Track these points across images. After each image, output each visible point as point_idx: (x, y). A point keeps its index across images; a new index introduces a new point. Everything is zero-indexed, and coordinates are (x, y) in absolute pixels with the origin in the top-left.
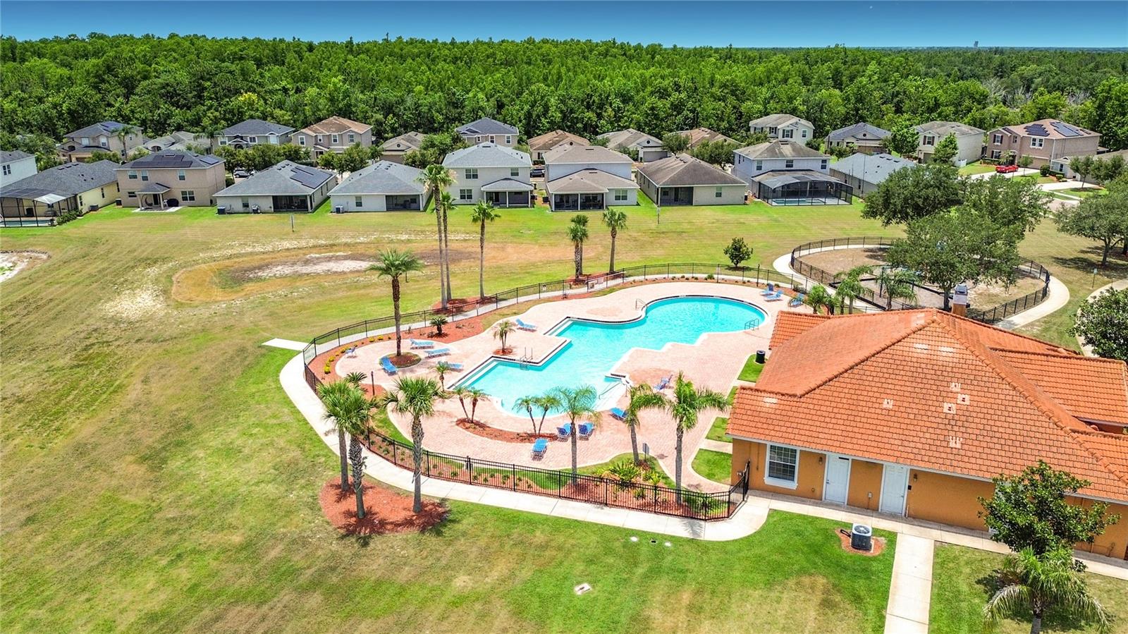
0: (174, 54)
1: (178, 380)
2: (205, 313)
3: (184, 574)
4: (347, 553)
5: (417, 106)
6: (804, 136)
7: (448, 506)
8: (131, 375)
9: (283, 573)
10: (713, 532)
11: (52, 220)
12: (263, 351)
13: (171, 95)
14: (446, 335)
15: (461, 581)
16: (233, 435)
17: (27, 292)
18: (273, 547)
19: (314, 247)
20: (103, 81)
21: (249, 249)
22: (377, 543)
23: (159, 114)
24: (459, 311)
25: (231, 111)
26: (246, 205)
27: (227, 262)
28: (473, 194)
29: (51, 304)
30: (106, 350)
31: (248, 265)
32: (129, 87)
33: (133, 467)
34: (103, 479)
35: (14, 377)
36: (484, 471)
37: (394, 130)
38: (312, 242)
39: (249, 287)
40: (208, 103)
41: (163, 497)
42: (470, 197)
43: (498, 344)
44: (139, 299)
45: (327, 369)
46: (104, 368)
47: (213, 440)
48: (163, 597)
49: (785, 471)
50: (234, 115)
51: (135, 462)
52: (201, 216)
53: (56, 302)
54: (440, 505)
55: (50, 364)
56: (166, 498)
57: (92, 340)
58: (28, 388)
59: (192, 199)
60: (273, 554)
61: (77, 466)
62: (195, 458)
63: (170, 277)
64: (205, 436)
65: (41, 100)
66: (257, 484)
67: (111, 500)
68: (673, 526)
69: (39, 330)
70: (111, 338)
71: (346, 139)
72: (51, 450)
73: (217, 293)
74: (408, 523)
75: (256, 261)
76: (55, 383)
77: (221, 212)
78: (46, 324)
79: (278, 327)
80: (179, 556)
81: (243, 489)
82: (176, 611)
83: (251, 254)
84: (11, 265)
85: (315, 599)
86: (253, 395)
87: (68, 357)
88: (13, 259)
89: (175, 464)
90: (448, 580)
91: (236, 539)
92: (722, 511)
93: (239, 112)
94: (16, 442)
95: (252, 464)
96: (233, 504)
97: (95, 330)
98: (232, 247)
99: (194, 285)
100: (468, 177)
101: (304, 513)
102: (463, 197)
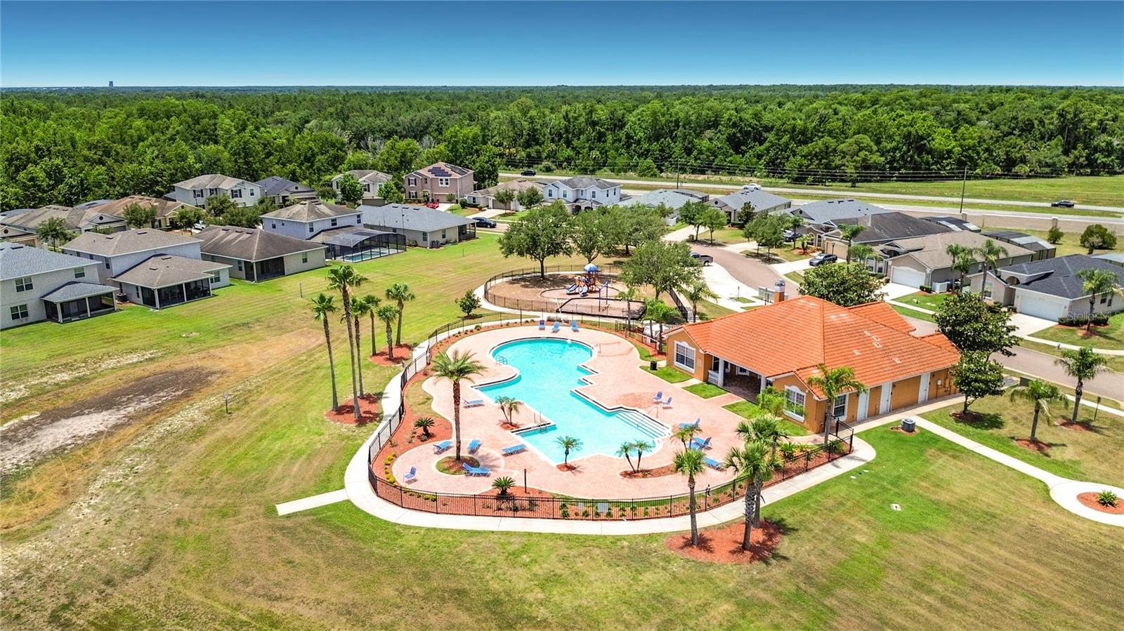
6: (252, 194)
28: (29, 309)
42: (25, 314)
49: (840, 411)
100: (20, 289)
102: (15, 317)
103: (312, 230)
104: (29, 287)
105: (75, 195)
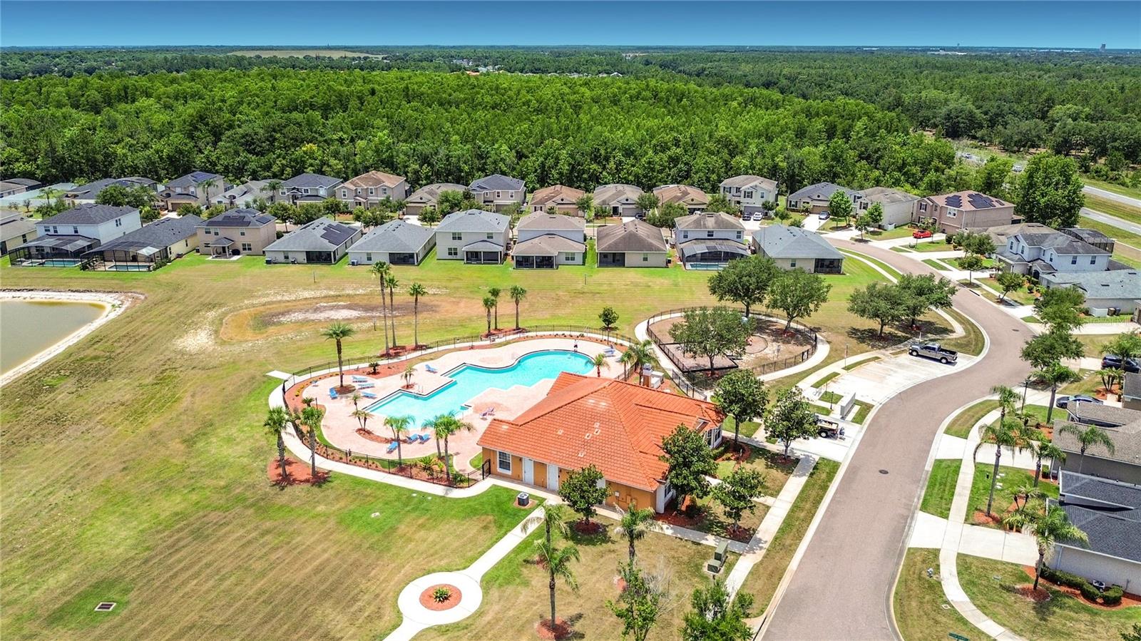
0: (257, 99)
1: (212, 396)
2: (237, 349)
3: (194, 497)
4: (273, 492)
5: (448, 157)
6: (762, 197)
7: (331, 474)
8: (186, 391)
9: (240, 499)
10: (456, 493)
11: (149, 267)
12: (265, 379)
13: (249, 144)
14: (379, 373)
15: (321, 508)
16: (233, 431)
17: (129, 328)
18: (239, 487)
19: (325, 297)
20: (196, 129)
21: (279, 298)
22: (288, 489)
23: (238, 162)
24: (397, 355)
25: (295, 160)
26: (287, 258)
27: (262, 308)
28: (458, 251)
29: (145, 339)
30: (174, 374)
31: (276, 311)
32: (217, 135)
33: (178, 446)
34: (163, 451)
35: (120, 389)
36: (357, 458)
37: (427, 177)
38: (325, 293)
39: (272, 329)
40: (278, 152)
41: (191, 461)
42: (456, 254)
43: (404, 383)
44: (199, 337)
45: (297, 393)
46: (171, 386)
47: (222, 433)
48: (182, 506)
49: (505, 465)
50: (297, 163)
51: (180, 442)
52: (254, 265)
53: (147, 337)
54: (327, 473)
55: (140, 382)
56: (192, 462)
57: (166, 367)
58: (127, 397)
59: (250, 249)
60: (238, 491)
61: (150, 443)
62: (211, 442)
63: (221, 320)
64: (219, 430)
65: (146, 146)
66: (239, 458)
67: (165, 461)
68: (438, 490)
69: (136, 358)
70: (178, 365)
71: (380, 191)
72: (138, 434)
73: (249, 334)
74: (307, 481)
75: (281, 308)
76: (143, 394)
77: (268, 262)
78: (139, 354)
79: (280, 363)
80: (194, 489)
81: (231, 460)
82: (187, 512)
83: (280, 302)
84: (120, 303)
85: (251, 511)
86: (251, 408)
87: (151, 378)
88: (122, 298)
89: (200, 445)
90: (315, 507)
91: (222, 483)
92: (465, 484)
93: (302, 161)
94: (120, 428)
95: (239, 447)
96: (224, 467)
97: (169, 359)
98: (268, 295)
99: (236, 327)
100: (454, 238)
101: (258, 473)
102: (450, 254)
103: (686, 237)
104: (460, 238)
105: (680, 177)
